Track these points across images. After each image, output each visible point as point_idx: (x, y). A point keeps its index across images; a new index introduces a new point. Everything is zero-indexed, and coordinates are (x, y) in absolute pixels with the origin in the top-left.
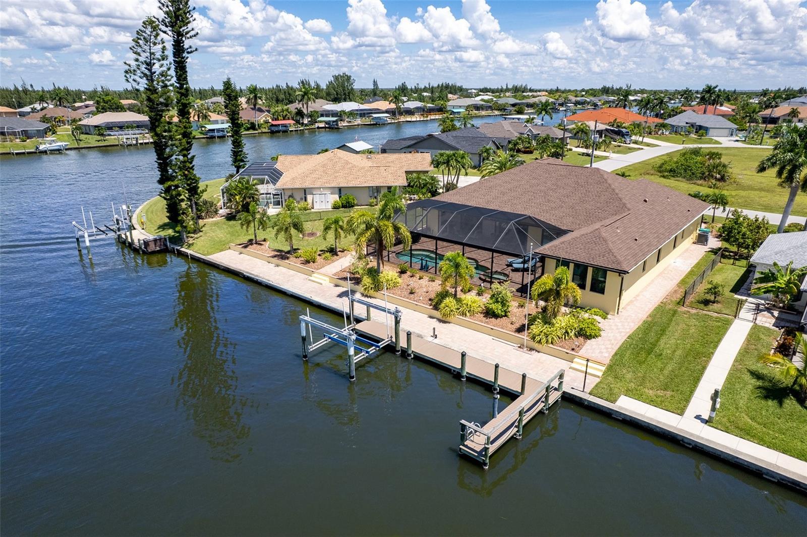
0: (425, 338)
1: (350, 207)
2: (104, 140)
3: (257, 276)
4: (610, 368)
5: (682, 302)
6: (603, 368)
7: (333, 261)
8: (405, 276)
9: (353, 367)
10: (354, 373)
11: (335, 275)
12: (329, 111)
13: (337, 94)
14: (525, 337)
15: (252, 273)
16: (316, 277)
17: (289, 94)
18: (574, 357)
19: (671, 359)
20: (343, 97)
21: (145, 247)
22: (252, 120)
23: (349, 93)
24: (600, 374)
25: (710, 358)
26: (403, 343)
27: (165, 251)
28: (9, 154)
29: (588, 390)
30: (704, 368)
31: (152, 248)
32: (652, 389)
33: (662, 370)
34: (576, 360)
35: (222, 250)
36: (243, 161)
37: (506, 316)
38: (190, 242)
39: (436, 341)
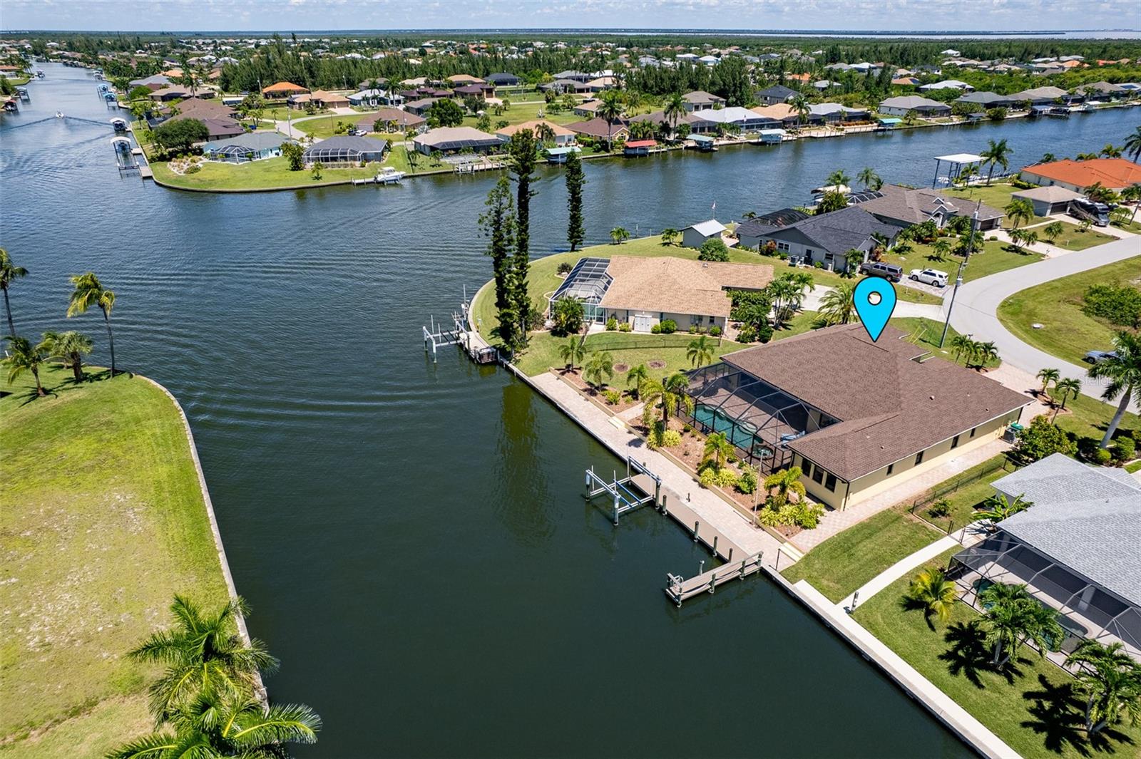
0: (681, 500)
1: (668, 333)
2: (439, 165)
3: (567, 409)
4: (807, 556)
5: (911, 510)
6: (802, 556)
7: (633, 406)
8: (687, 435)
9: (617, 516)
10: (617, 520)
11: (630, 422)
12: (704, 122)
13: (725, 85)
14: (755, 514)
15: (564, 405)
16: (615, 420)
17: (661, 79)
18: (786, 541)
19: (859, 560)
20: (732, 89)
21: (480, 358)
22: (606, 137)
23: (741, 84)
24: (798, 559)
25: (889, 566)
26: (660, 502)
27: (496, 363)
28: (350, 183)
29: (780, 569)
30: (879, 573)
31: (485, 360)
32: (828, 580)
33: (845, 567)
34: (786, 544)
35: (542, 373)
36: (579, 237)
37: (751, 493)
38: (517, 358)
39: (689, 504)
